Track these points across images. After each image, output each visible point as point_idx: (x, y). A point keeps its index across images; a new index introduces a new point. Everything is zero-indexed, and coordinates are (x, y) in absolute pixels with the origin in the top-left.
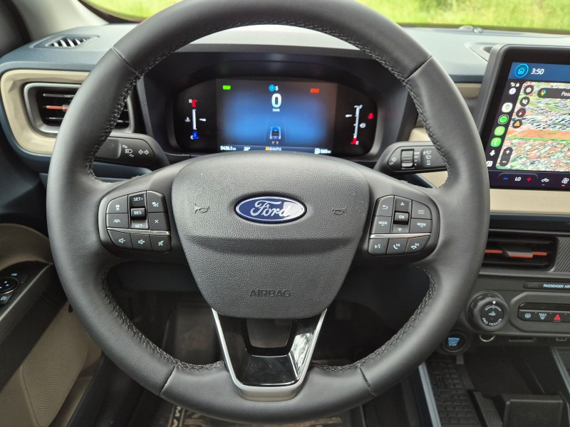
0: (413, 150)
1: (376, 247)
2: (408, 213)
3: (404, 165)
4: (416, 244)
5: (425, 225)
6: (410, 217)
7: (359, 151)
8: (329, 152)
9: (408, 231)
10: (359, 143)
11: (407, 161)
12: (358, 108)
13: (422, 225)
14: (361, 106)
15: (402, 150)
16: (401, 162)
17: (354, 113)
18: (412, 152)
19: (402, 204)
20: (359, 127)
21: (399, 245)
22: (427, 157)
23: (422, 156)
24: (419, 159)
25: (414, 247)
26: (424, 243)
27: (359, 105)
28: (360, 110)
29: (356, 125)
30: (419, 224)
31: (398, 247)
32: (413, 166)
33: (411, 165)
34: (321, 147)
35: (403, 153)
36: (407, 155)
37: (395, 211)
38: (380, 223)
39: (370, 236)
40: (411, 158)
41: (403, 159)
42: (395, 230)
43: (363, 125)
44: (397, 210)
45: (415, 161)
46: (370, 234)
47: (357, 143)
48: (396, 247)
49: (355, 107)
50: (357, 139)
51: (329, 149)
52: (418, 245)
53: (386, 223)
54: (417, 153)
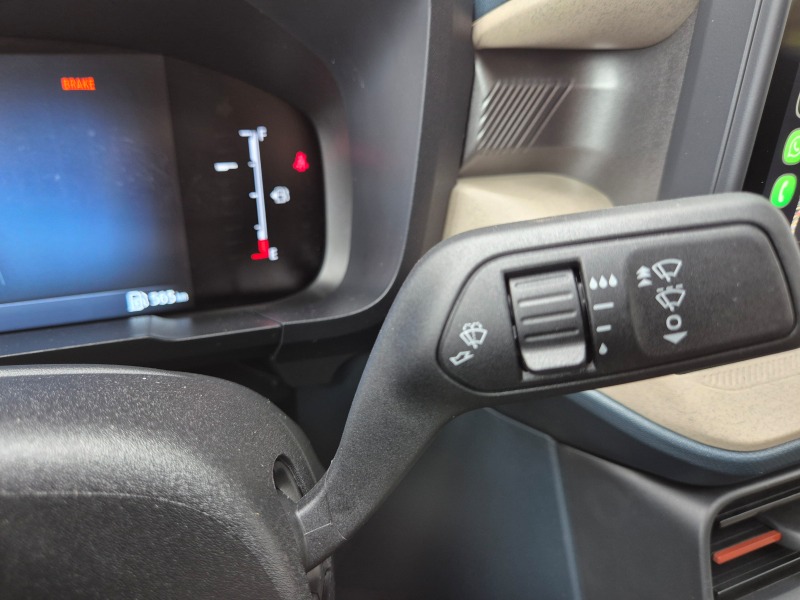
0: (574, 267)
3: (538, 360)
7: (282, 279)
8: (183, 297)
10: (279, 254)
11: (554, 336)
12: (255, 138)
14: (262, 132)
15: (509, 276)
16: (518, 345)
17: (242, 156)
18: (567, 280)
20: (268, 201)
22: (663, 298)
23: (635, 298)
24: (622, 315)
27: (253, 127)
28: (262, 145)
29: (258, 195)
32: (592, 359)
34: (149, 284)
35: (519, 288)
36: (543, 298)
40: (572, 317)
41: (525, 325)
43: (280, 195)
45: (601, 328)
47: (273, 254)
49: (244, 133)
50: (271, 242)
51: (178, 289)
54: (603, 283)
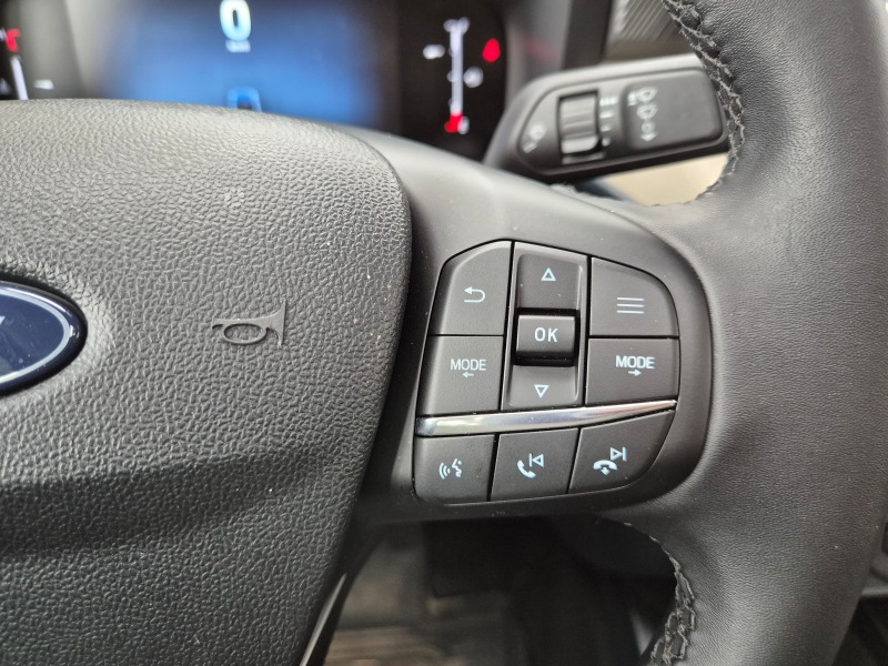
0: (594, 93)
1: (443, 472)
2: (574, 313)
3: (570, 146)
4: (614, 453)
5: (648, 363)
6: (582, 333)
9: (576, 397)
10: (469, 127)
11: (579, 133)
12: (457, 31)
13: (636, 363)
14: (463, 26)
15: (562, 99)
16: (561, 138)
18: (590, 103)
19: (549, 276)
20: (463, 83)
21: (540, 460)
22: (642, 113)
23: (626, 112)
24: (617, 122)
25: (605, 466)
26: (647, 444)
27: (457, 18)
28: (466, 38)
29: (456, 77)
30: (622, 362)
31: (535, 468)
32: (598, 148)
33: (589, 143)
35: (568, 107)
36: (577, 111)
37: (520, 311)
38: (456, 365)
39: (417, 425)
40: (590, 122)
41: (565, 127)
42: (518, 395)
43: (474, 78)
44: (528, 303)
45: (605, 128)
46: (420, 416)
47: (463, 127)
48: (528, 468)
50: (463, 116)
52: (623, 454)
53: (480, 365)
54: (609, 101)
